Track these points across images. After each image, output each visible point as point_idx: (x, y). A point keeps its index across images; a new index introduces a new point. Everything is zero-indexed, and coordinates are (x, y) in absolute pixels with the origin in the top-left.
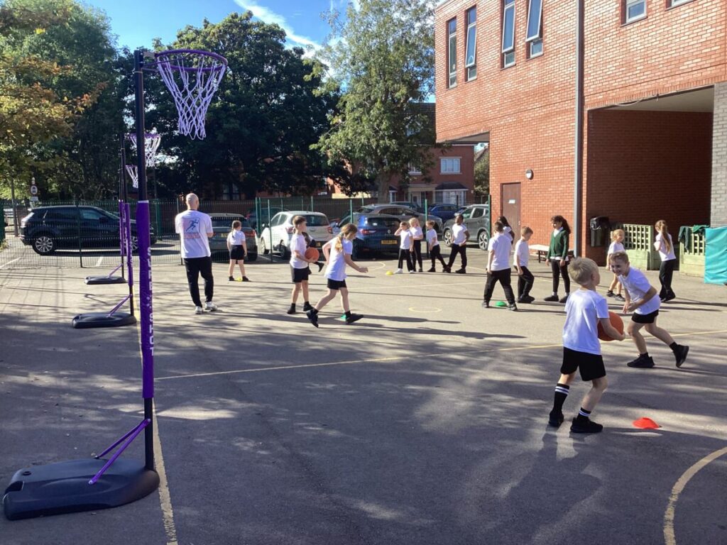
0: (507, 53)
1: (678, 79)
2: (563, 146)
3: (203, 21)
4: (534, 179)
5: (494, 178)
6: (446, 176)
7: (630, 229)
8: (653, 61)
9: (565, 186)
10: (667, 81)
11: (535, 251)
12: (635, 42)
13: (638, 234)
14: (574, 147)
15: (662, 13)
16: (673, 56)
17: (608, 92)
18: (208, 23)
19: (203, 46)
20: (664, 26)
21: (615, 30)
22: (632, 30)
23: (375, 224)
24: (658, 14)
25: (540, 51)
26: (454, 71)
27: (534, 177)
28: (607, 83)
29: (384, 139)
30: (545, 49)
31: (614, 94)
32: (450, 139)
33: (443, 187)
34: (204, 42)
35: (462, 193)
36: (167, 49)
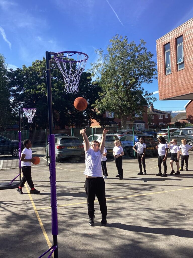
3: (43, 58)
6: (137, 118)
29: (125, 102)
33: (136, 122)
35: (144, 124)
36: (28, 68)
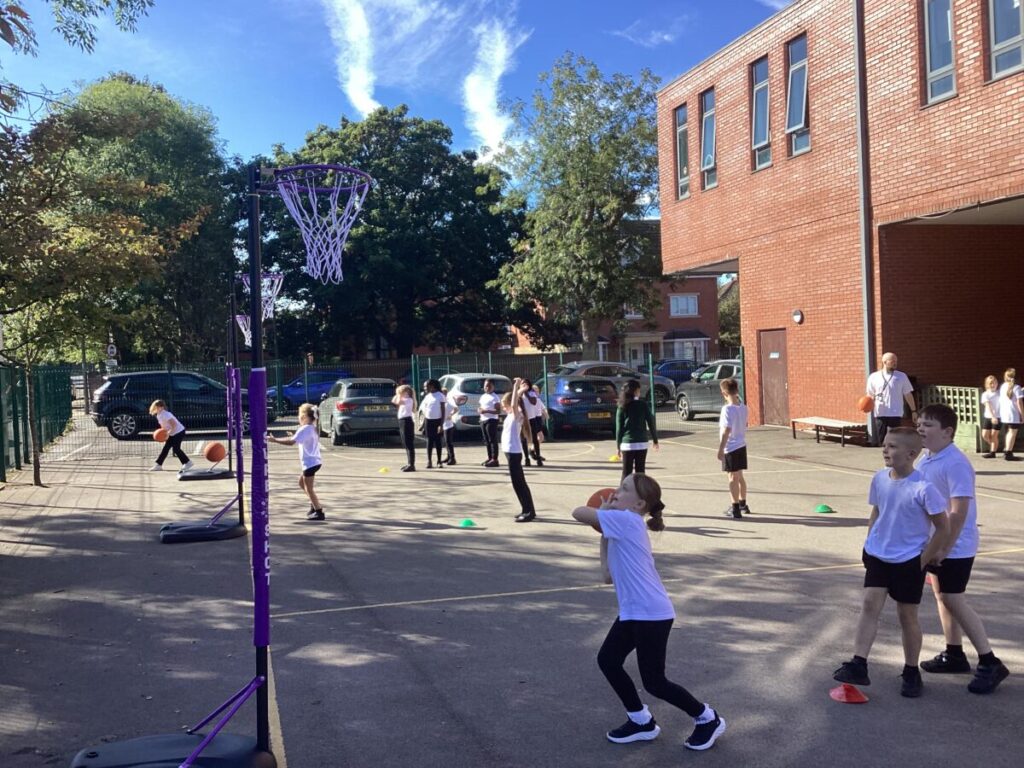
0: (759, 149)
1: (1009, 180)
2: (845, 277)
3: (340, 119)
4: (805, 324)
5: (747, 322)
6: (679, 320)
7: (949, 393)
8: (970, 155)
9: (850, 333)
10: (991, 183)
11: (811, 425)
12: (943, 131)
13: (961, 400)
14: (860, 278)
15: (979, 89)
16: (998, 147)
17: (907, 200)
18: (347, 122)
19: (340, 153)
20: (983, 108)
21: (912, 114)
22: (937, 114)
23: (579, 390)
24: (973, 91)
25: (807, 145)
26: (685, 176)
27: (805, 321)
28: (905, 187)
29: (588, 271)
30: (814, 143)
31: (915, 203)
32: (682, 269)
33: (674, 335)
34: (341, 146)
35: (702, 344)
36: (292, 157)
